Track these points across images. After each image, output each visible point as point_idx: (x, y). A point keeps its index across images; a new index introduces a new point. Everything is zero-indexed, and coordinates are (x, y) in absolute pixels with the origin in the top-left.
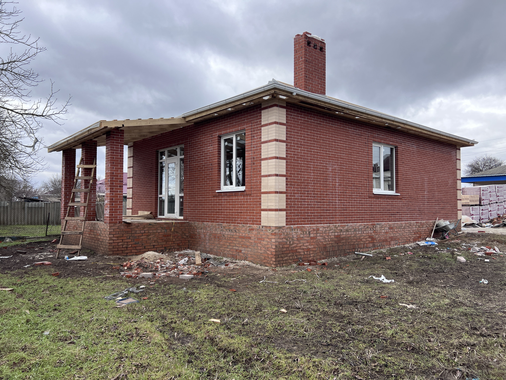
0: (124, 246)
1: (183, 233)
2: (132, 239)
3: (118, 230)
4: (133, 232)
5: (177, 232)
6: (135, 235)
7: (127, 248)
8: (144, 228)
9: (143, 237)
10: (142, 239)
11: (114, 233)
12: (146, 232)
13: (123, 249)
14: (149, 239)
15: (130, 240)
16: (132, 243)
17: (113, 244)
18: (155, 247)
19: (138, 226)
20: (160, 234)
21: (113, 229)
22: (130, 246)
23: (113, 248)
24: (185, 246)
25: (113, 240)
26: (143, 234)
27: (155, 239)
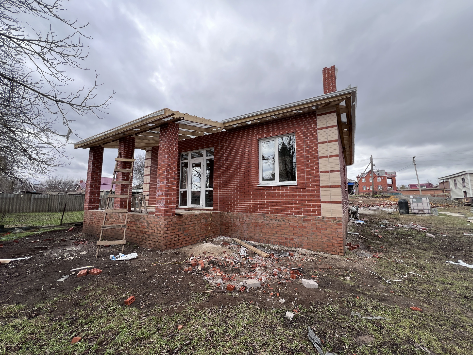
0: (176, 239)
1: (217, 221)
2: (182, 231)
3: (171, 223)
4: (183, 224)
5: (213, 222)
6: (185, 226)
7: (178, 240)
8: (191, 219)
9: (190, 228)
10: (190, 230)
11: (168, 226)
12: (193, 223)
13: (175, 242)
14: (195, 230)
15: (181, 232)
16: (183, 235)
17: (167, 238)
18: (199, 236)
19: (187, 218)
20: (203, 223)
21: (168, 222)
22: (181, 238)
23: (167, 242)
24: (218, 233)
25: (167, 234)
26: (191, 225)
27: (199, 229)
